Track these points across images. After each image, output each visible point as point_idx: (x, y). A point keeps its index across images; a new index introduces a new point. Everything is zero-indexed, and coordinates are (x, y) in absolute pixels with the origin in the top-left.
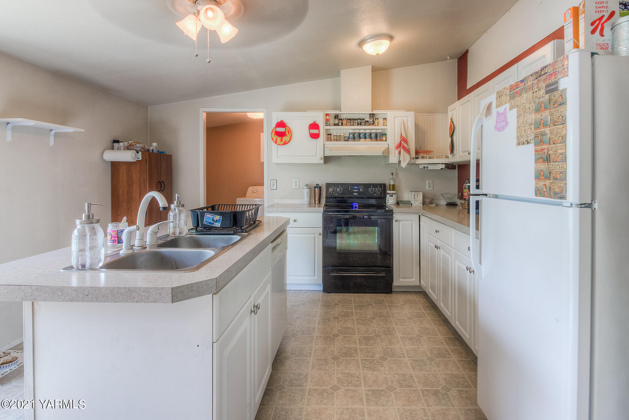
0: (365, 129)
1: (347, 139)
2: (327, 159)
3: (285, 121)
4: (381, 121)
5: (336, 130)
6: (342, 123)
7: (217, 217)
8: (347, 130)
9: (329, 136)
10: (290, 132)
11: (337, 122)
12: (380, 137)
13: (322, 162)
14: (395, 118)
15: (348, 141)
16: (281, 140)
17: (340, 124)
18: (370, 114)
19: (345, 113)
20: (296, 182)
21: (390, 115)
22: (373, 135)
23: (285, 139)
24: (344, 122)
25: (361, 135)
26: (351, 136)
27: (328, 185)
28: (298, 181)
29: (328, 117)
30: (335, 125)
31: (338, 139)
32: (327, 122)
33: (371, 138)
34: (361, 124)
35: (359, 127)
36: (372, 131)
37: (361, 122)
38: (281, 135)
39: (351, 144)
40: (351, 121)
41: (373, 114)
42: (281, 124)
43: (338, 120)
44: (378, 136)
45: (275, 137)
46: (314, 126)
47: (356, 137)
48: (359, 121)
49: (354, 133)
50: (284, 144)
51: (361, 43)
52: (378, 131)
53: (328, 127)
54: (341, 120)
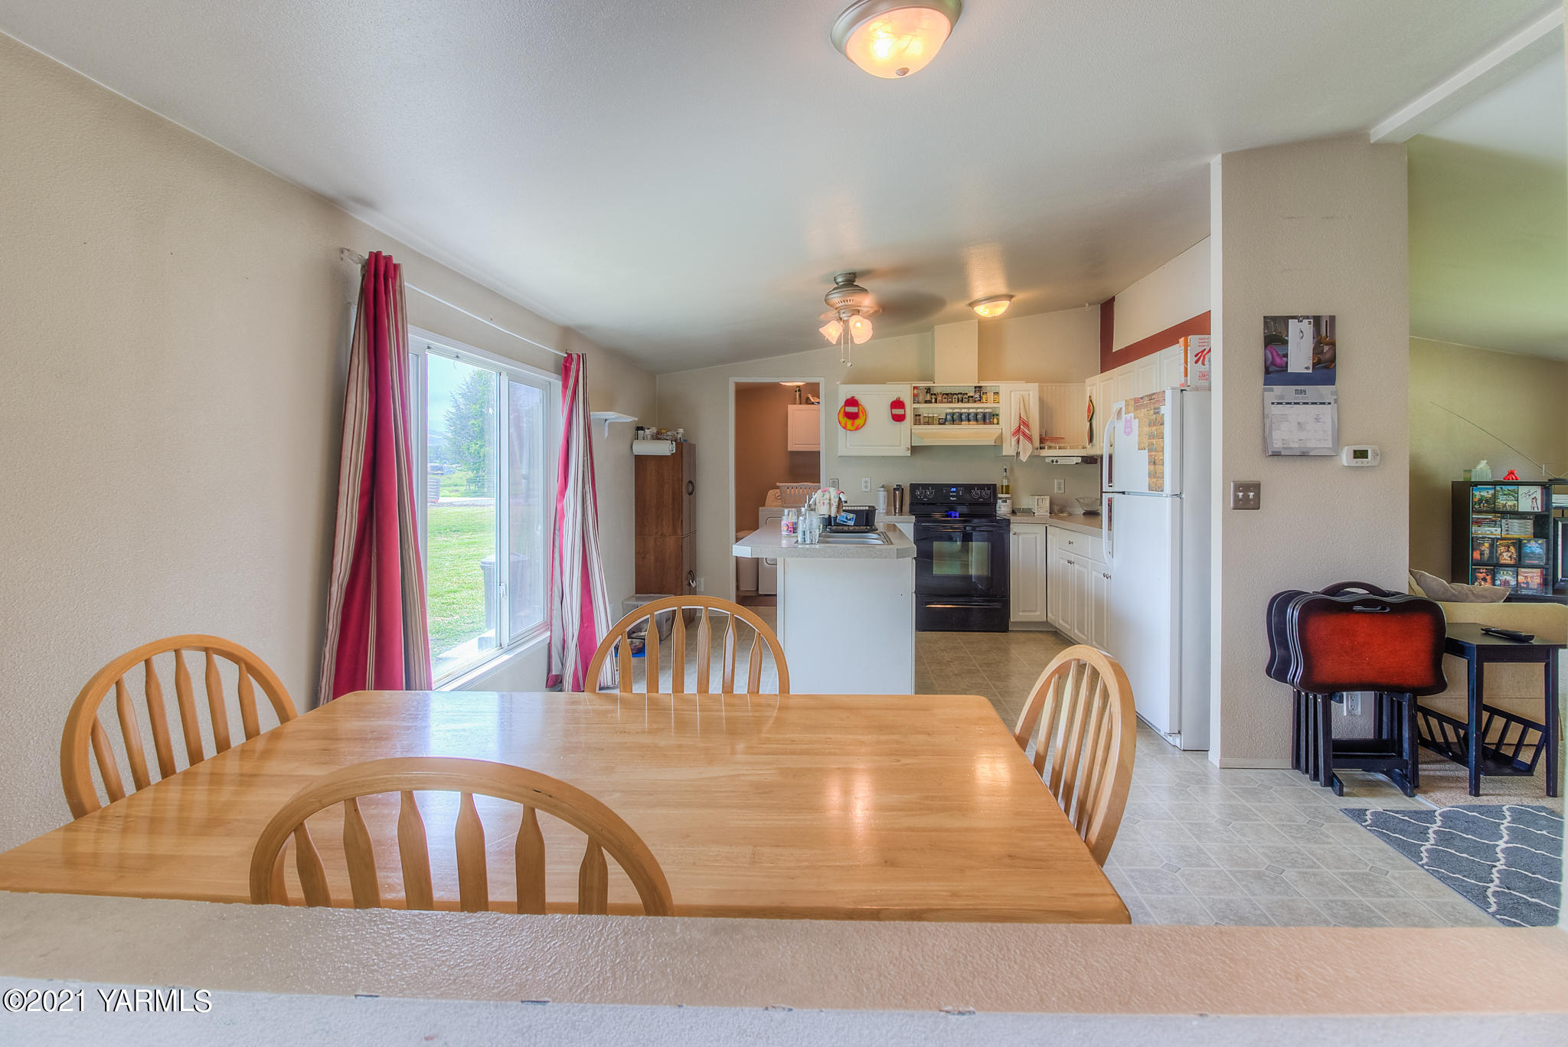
0: (969, 408)
1: (943, 422)
2: (914, 449)
3: (857, 397)
4: (991, 396)
5: (926, 409)
6: (936, 399)
7: (851, 516)
8: (943, 408)
9: (918, 419)
10: (864, 412)
11: (928, 397)
12: (990, 419)
13: (908, 453)
14: (1011, 392)
15: (944, 424)
16: (853, 424)
17: (933, 401)
18: (976, 387)
19: (940, 385)
20: (866, 482)
21: (1003, 387)
22: (979, 417)
23: (858, 422)
24: (939, 398)
25: (963, 417)
26: (949, 417)
27: (914, 487)
28: (869, 480)
29: (916, 391)
30: (926, 402)
31: (929, 421)
32: (915, 399)
33: (976, 420)
34: (962, 401)
35: (960, 405)
36: (979, 410)
37: (962, 397)
38: (853, 416)
39: (948, 428)
40: (949, 397)
41: (981, 387)
42: (852, 402)
43: (931, 395)
44: (987, 417)
45: (844, 420)
46: (898, 404)
47: (955, 419)
48: (959, 396)
49: (953, 414)
50: (857, 429)
51: (973, 305)
52: (987, 411)
53: (916, 406)
54: (935, 394)
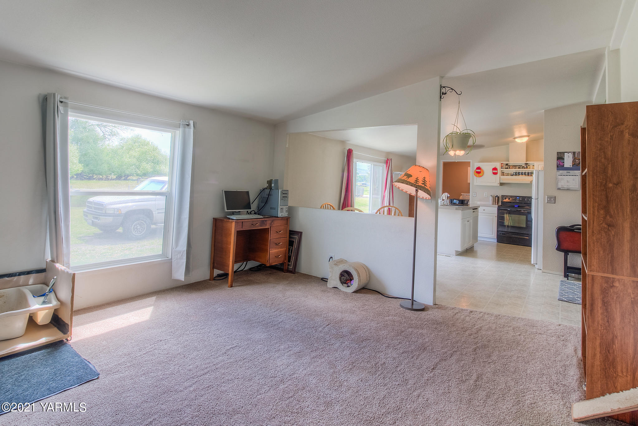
0: (519, 171)
1: (512, 175)
2: (502, 184)
3: (481, 167)
4: (531, 166)
5: (506, 171)
6: (510, 167)
7: (457, 201)
8: (513, 170)
9: (503, 174)
10: (483, 171)
11: (507, 167)
12: (530, 174)
13: (499, 185)
14: (539, 165)
15: (513, 176)
16: (479, 175)
17: (509, 168)
18: (525, 164)
19: (511, 163)
20: (486, 194)
21: (536, 164)
22: (526, 173)
23: (480, 174)
24: (511, 167)
25: (520, 173)
26: (514, 174)
27: (503, 196)
28: (487, 193)
29: (502, 165)
30: (506, 168)
31: (508, 175)
32: (502, 167)
33: (525, 174)
34: (520, 168)
35: (519, 169)
36: (526, 171)
37: (520, 167)
38: (479, 173)
39: (514, 177)
40: (515, 166)
41: (527, 163)
42: (479, 168)
43: (508, 166)
44: (529, 174)
45: (476, 174)
46: (495, 169)
47: (517, 174)
48: (519, 166)
49: (516, 172)
50: (480, 177)
51: (515, 138)
52: (529, 171)
53: (502, 169)
54: (510, 166)
